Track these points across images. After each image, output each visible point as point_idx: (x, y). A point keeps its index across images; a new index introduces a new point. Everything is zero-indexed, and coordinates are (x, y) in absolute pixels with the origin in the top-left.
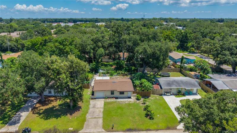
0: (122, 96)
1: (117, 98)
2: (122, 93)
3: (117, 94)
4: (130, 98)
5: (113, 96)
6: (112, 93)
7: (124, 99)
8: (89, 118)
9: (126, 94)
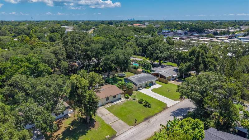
0: (115, 99)
1: (112, 102)
2: (114, 97)
3: (111, 99)
4: (120, 99)
5: (108, 101)
6: (107, 99)
7: (118, 101)
8: (110, 124)
9: (117, 97)
